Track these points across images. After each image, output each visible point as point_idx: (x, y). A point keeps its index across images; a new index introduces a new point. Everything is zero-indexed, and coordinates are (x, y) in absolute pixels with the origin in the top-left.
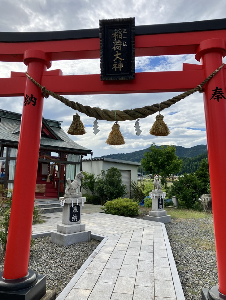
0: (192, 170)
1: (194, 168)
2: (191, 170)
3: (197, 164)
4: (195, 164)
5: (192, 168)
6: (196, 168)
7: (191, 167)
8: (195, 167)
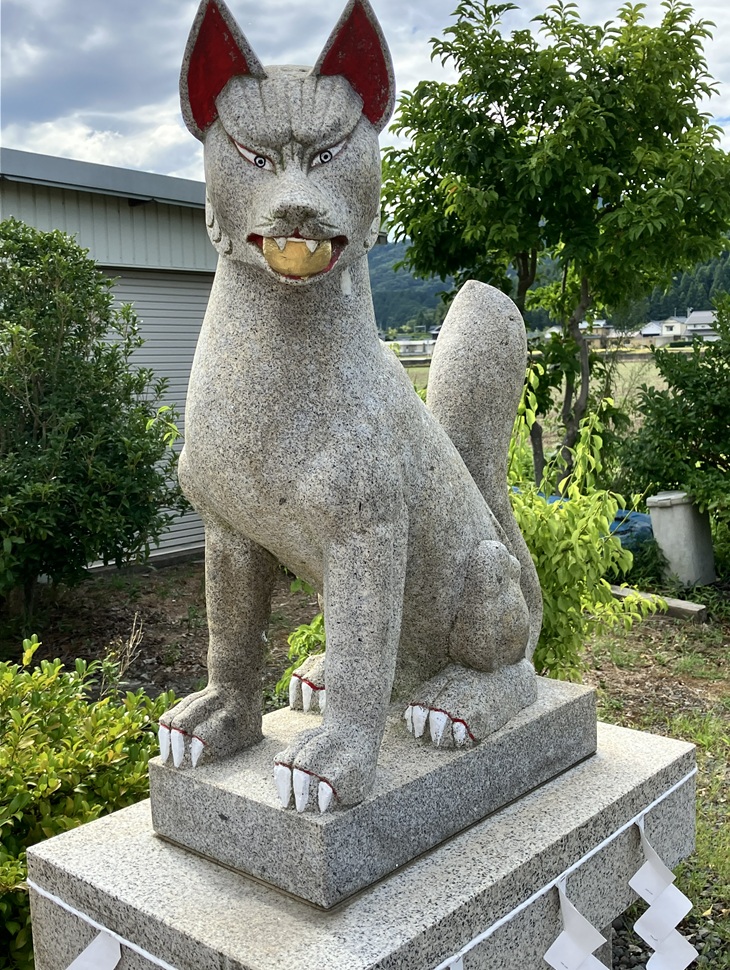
0: (687, 300)
1: (695, 292)
2: (683, 299)
3: (711, 274)
4: (702, 273)
5: (689, 293)
6: (708, 292)
7: (686, 289)
8: (701, 286)
